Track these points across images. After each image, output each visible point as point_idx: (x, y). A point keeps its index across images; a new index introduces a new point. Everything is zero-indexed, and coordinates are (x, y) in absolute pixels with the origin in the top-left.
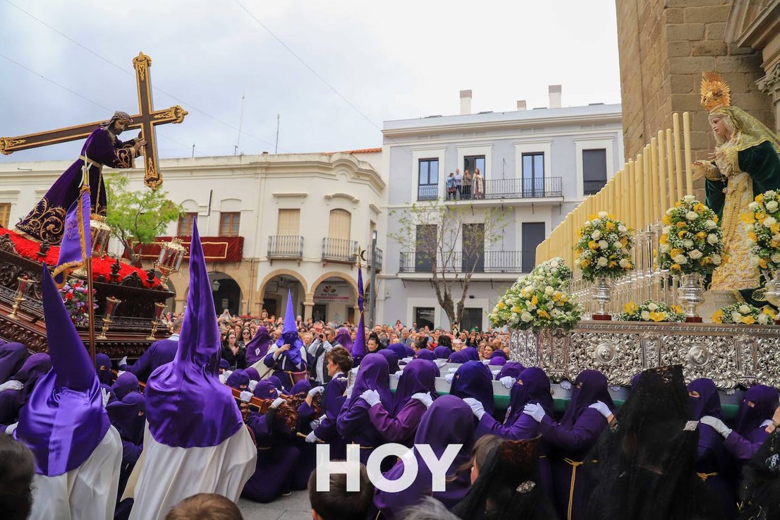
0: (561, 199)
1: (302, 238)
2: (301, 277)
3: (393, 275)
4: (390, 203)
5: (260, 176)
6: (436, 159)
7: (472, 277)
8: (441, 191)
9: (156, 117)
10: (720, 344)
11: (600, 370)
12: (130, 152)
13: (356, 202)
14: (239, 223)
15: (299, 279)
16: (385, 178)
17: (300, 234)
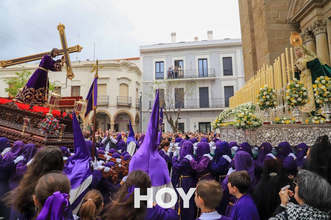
0: (214, 78)
1: (108, 96)
2: (109, 113)
3: (146, 110)
4: (144, 81)
5: (88, 70)
6: (163, 62)
7: (181, 110)
8: (165, 75)
9: (69, 50)
10: (308, 131)
11: (268, 142)
12: (60, 65)
13: (130, 80)
14: (80, 91)
15: (107, 114)
16: (141, 70)
17: (107, 95)
